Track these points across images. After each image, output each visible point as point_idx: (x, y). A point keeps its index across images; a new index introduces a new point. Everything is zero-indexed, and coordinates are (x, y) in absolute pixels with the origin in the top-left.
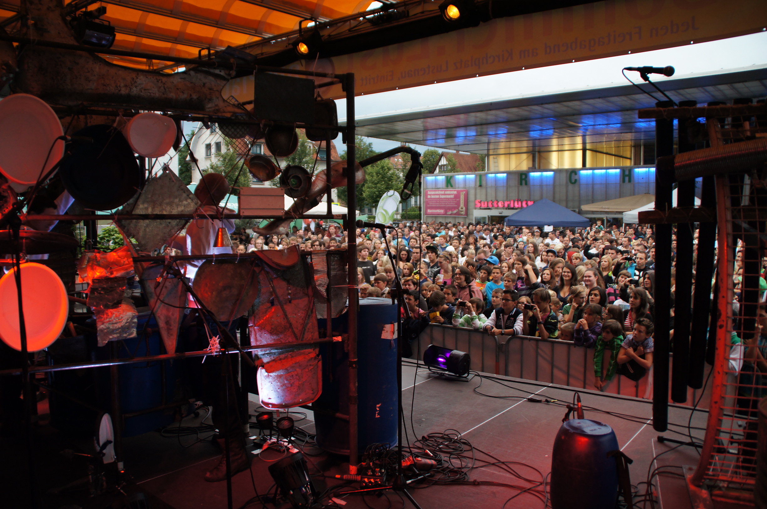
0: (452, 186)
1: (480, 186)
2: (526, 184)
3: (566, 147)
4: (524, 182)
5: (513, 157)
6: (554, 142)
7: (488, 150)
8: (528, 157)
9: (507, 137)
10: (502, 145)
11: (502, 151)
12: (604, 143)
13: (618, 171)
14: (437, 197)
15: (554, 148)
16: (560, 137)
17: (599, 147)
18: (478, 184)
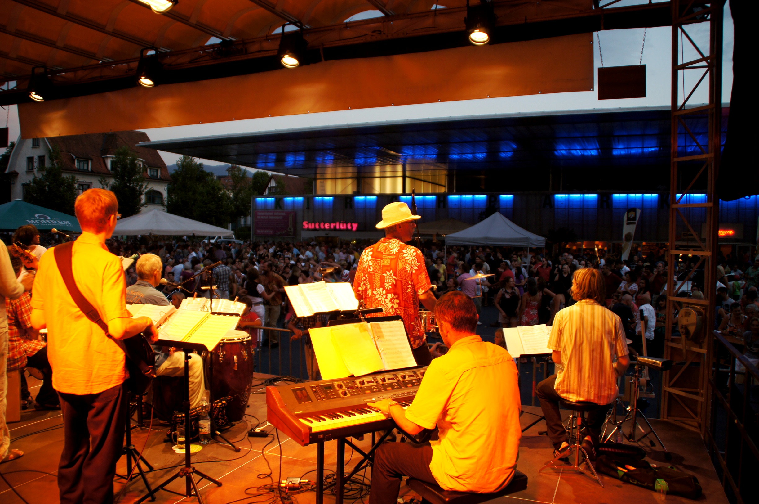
0: (281, 208)
1: (308, 208)
2: (351, 207)
3: (388, 174)
4: (349, 205)
5: (339, 182)
6: (377, 169)
7: (316, 174)
8: (353, 183)
9: (333, 163)
10: (329, 170)
11: (329, 176)
12: (422, 172)
13: (434, 197)
14: (267, 218)
15: (377, 174)
16: (383, 164)
17: (417, 175)
18: (306, 206)
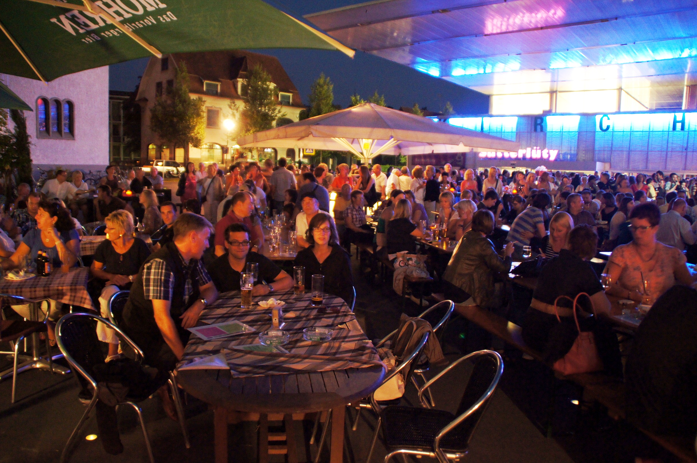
1: (482, 131)
2: (542, 130)
4: (539, 127)
18: (479, 129)
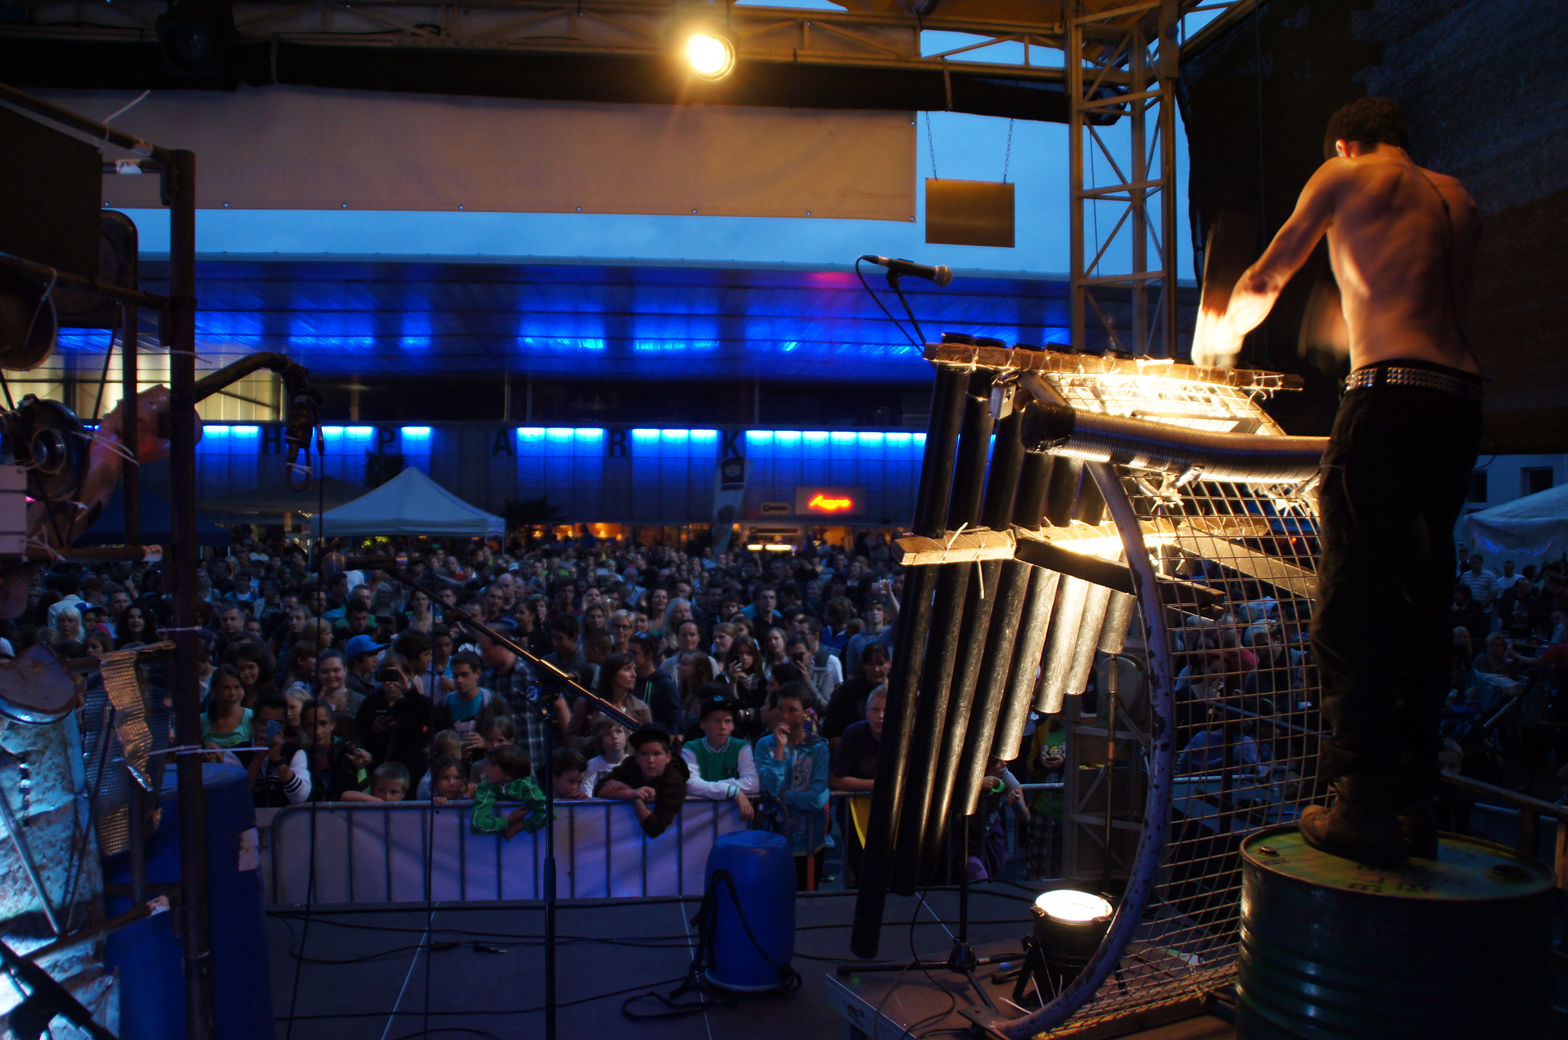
13: (253, 431)
